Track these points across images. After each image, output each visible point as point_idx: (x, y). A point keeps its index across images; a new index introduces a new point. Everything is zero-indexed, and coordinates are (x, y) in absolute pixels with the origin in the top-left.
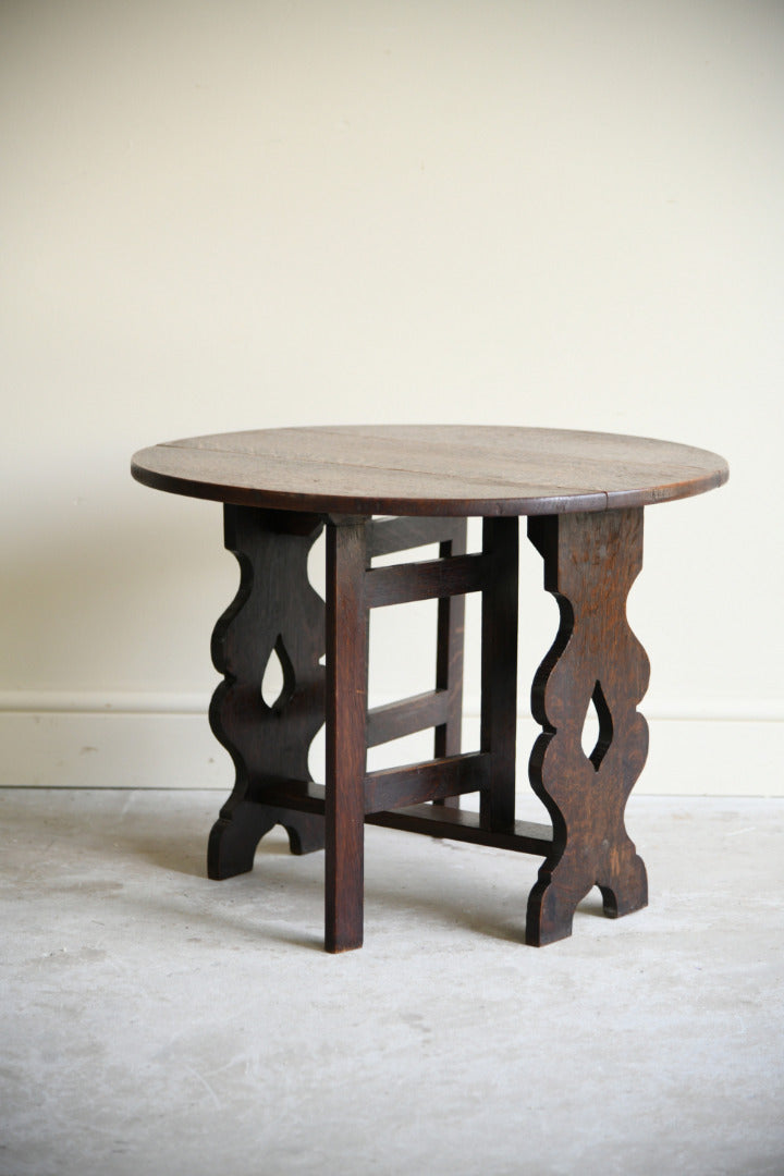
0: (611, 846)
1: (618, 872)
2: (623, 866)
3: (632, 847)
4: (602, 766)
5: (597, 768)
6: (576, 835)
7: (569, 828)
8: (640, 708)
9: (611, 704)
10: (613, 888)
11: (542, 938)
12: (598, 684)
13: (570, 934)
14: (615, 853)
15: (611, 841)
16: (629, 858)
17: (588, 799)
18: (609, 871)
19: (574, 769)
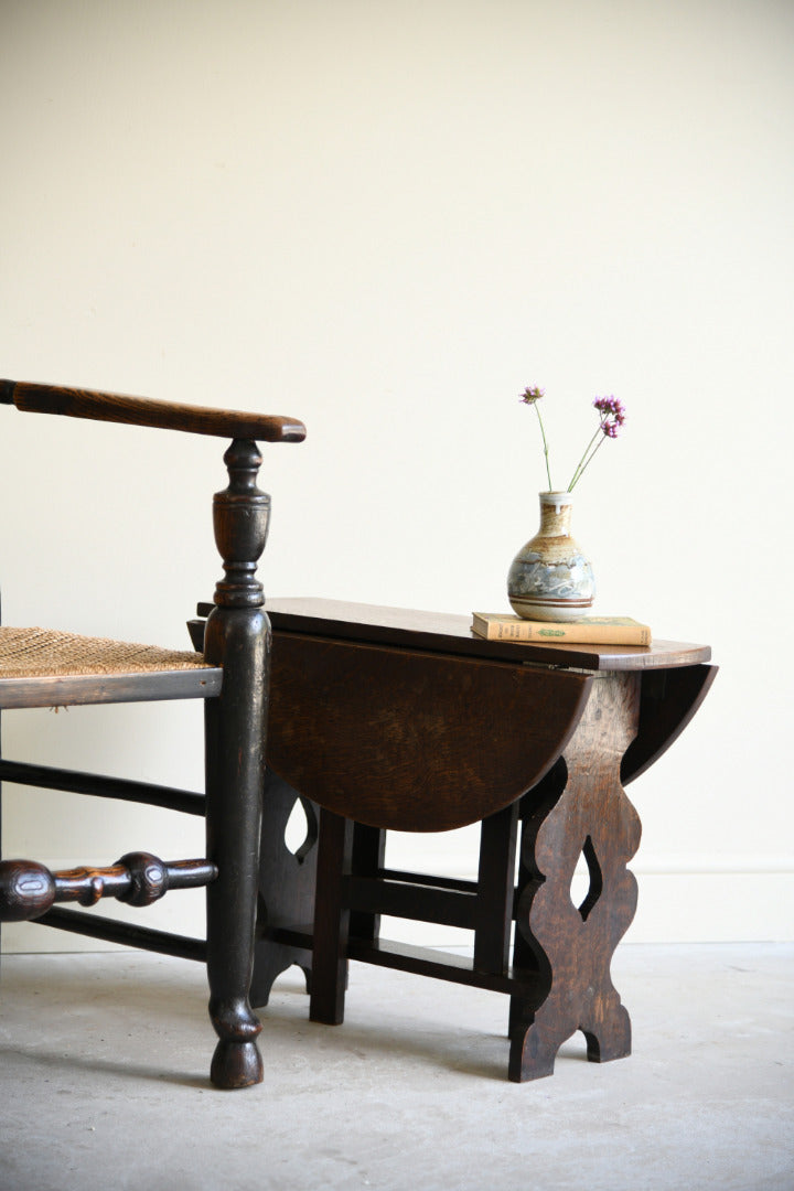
0: (596, 994)
1: (602, 1018)
2: (607, 1013)
3: (617, 997)
4: (590, 916)
5: (585, 918)
6: (561, 980)
7: (554, 972)
8: (629, 866)
9: (601, 860)
10: (597, 1035)
11: (523, 1075)
12: (589, 838)
13: (552, 1073)
14: (599, 1001)
15: (596, 990)
16: (613, 1007)
17: (574, 946)
18: (593, 1016)
19: (562, 917)
